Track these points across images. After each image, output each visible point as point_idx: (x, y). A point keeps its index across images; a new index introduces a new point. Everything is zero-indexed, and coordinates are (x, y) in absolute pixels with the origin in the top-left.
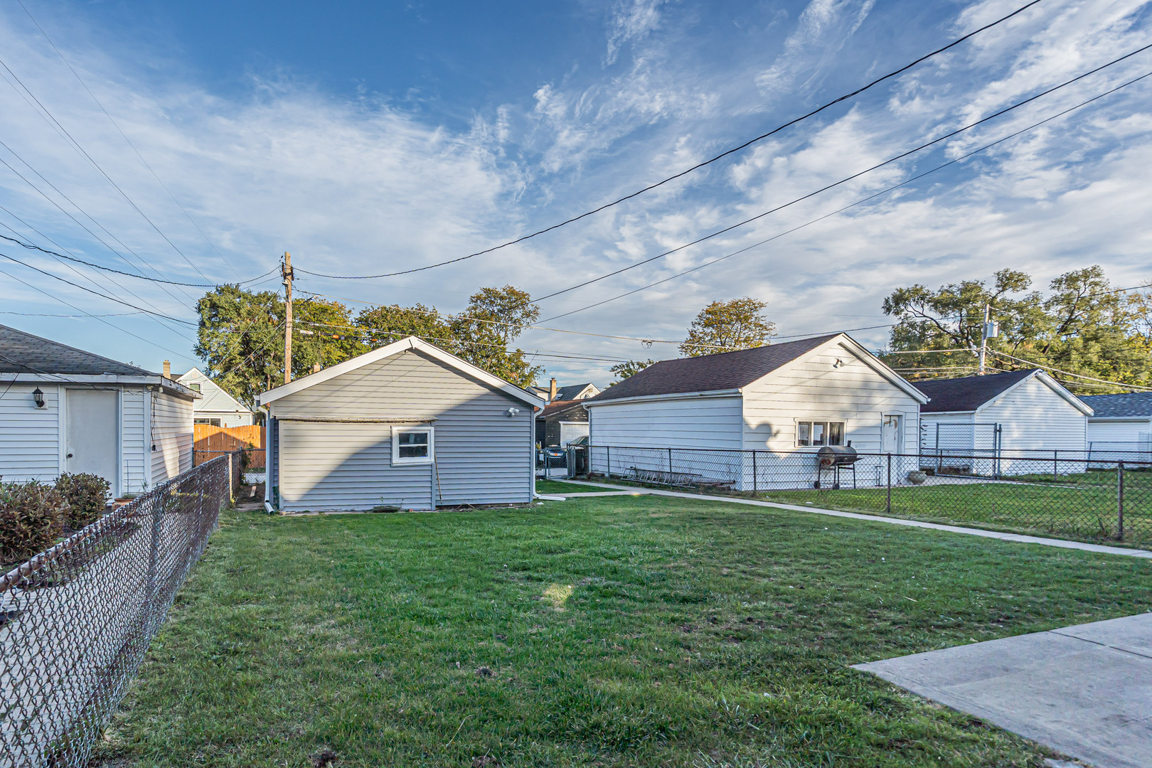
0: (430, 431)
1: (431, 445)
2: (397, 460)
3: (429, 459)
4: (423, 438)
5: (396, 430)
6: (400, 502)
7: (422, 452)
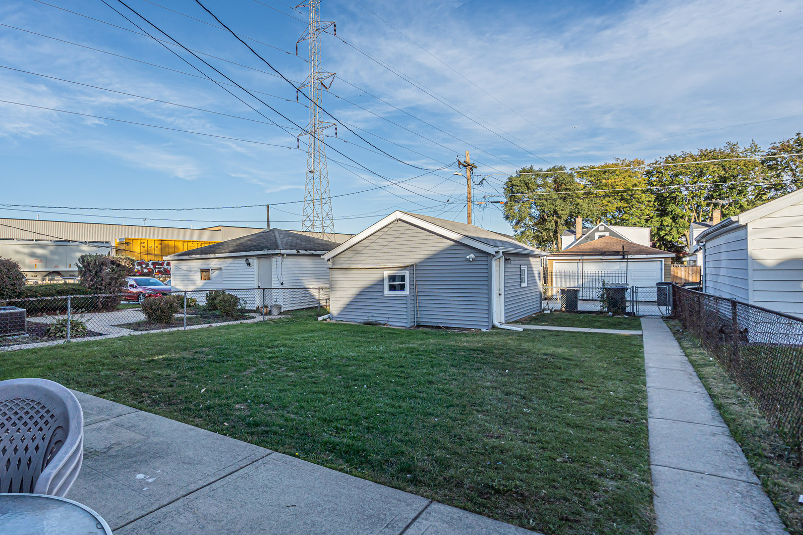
0: (407, 273)
1: (407, 283)
2: (387, 292)
3: (406, 292)
4: (403, 278)
5: (386, 273)
6: (387, 319)
7: (402, 287)
